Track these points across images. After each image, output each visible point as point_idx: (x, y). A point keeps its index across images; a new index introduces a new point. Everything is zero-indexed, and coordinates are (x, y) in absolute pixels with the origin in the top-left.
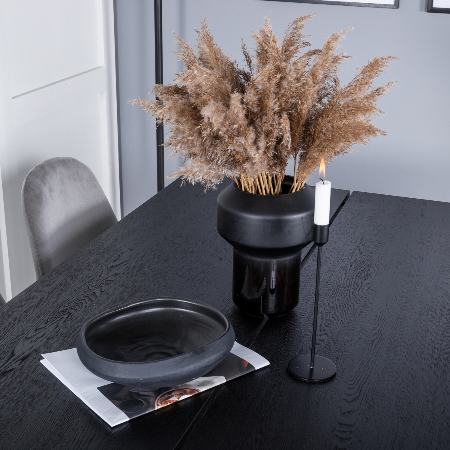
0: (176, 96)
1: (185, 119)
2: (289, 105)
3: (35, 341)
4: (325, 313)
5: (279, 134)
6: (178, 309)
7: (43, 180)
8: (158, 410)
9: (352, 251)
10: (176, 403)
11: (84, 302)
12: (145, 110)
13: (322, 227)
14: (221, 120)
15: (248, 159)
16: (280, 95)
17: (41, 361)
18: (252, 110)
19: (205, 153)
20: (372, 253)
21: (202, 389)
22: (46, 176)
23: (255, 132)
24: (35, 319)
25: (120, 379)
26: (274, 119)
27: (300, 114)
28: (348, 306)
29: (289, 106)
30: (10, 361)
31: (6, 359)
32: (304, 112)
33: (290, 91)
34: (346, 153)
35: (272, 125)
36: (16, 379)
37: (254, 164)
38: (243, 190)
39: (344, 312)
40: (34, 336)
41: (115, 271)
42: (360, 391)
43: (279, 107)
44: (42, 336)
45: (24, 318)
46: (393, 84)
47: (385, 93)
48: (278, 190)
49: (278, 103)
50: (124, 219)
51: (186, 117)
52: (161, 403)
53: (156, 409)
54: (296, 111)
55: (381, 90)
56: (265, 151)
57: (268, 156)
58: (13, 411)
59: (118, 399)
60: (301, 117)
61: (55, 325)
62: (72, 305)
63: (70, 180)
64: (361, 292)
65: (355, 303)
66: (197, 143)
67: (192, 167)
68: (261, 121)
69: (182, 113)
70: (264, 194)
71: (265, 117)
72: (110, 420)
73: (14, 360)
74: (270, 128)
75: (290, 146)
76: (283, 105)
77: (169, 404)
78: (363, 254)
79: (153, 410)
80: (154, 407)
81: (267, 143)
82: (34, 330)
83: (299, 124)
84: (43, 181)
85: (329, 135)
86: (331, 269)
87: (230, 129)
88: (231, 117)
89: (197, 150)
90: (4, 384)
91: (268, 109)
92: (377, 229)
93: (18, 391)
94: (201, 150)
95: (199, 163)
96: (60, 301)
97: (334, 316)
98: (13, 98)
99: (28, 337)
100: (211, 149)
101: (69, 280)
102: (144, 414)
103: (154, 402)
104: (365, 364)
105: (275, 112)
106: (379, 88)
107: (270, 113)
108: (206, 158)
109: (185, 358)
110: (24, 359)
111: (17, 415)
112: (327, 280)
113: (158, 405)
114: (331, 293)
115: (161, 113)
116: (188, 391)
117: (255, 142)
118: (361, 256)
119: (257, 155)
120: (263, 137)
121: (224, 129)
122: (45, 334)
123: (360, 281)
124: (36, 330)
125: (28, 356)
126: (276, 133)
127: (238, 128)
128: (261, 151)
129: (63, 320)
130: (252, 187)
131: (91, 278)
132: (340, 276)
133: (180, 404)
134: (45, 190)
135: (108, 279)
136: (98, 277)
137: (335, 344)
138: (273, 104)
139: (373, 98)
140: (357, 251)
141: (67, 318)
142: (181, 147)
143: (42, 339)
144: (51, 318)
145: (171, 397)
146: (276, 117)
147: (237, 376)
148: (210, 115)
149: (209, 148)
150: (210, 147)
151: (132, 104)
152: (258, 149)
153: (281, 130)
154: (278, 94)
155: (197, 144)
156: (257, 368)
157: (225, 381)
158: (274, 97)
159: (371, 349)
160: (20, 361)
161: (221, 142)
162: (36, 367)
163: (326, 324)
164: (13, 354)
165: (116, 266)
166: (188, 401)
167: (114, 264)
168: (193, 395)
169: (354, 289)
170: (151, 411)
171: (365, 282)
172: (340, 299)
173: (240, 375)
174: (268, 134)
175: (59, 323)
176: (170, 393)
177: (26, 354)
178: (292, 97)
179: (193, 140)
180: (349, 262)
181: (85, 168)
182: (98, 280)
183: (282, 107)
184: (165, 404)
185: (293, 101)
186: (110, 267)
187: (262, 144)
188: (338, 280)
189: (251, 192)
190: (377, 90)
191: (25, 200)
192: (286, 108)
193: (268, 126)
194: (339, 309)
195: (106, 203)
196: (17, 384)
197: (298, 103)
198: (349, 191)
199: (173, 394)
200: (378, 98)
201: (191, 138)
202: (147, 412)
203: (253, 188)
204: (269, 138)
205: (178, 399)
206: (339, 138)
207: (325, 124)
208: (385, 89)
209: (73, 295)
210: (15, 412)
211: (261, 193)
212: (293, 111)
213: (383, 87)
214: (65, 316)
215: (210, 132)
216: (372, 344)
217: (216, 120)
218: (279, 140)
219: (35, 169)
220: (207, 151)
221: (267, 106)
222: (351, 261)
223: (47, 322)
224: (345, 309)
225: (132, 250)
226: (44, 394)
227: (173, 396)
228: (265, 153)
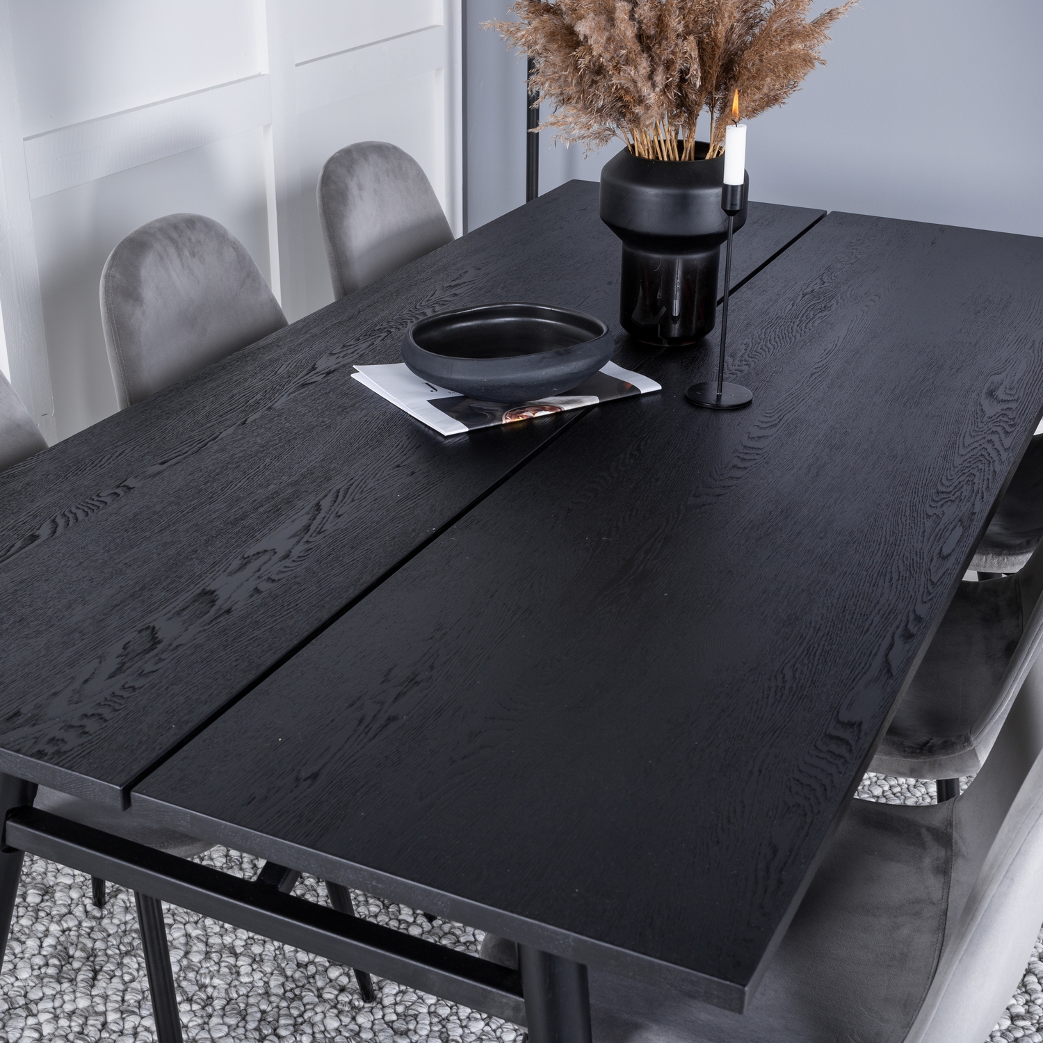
0: (546, 17)
1: (556, 46)
2: (700, 26)
3: (343, 357)
4: (751, 345)
5: (683, 65)
6: (540, 320)
7: (350, 169)
8: (506, 424)
9: (810, 280)
10: (531, 419)
11: (409, 321)
12: (503, 36)
13: (734, 188)
14: (603, 41)
15: (640, 101)
16: (687, 11)
17: (353, 376)
18: (648, 32)
19: (583, 96)
20: (839, 284)
21: (566, 408)
22: (353, 166)
23: (650, 62)
24: (341, 336)
25: (458, 380)
26: (676, 45)
27: (714, 40)
28: (787, 338)
29: (700, 28)
30: (310, 374)
31: (304, 372)
32: (719, 36)
33: (699, 4)
34: (784, 103)
35: (673, 53)
36: (320, 391)
37: (648, 108)
38: (637, 155)
39: (779, 345)
40: (341, 352)
41: (454, 291)
42: (781, 420)
43: (684, 27)
44: (353, 353)
45: (327, 334)
46: (853, 5)
47: (841, 16)
48: (685, 156)
49: (683, 22)
50: (468, 236)
51: (557, 43)
52: (510, 417)
53: (504, 422)
54: (709, 36)
55: (834, 13)
56: (664, 90)
57: (669, 98)
58: (318, 418)
59: (454, 412)
60: (716, 45)
61: (370, 343)
62: (392, 324)
63: (388, 176)
64: (810, 324)
65: (798, 335)
66: (572, 80)
67: (565, 116)
68: (659, 48)
69: (552, 36)
70: (666, 159)
71: (664, 42)
72: (443, 429)
73: (315, 374)
74: (671, 56)
75: (698, 83)
76: (691, 26)
77: (521, 419)
78: (826, 284)
79: (500, 423)
80: (502, 421)
81: (668, 79)
82: (340, 347)
83: (714, 55)
84: (349, 171)
85: (754, 70)
86: (773, 298)
87: (615, 56)
88: (617, 38)
89: (572, 90)
90: (304, 395)
91: (669, 31)
92: (856, 257)
93: (323, 402)
94: (578, 92)
95: (575, 111)
96: (376, 319)
97: (764, 348)
98: (297, 65)
99: (334, 352)
100: (592, 90)
101: (388, 298)
102: (487, 426)
103: (502, 416)
104: (794, 395)
105: (678, 35)
106: (831, 10)
107: (672, 36)
108: (585, 104)
109: (543, 358)
110: (328, 373)
111: (323, 422)
112: (764, 310)
113: (506, 419)
114: (766, 324)
115: (523, 35)
116: (547, 407)
117: (650, 77)
118: (822, 286)
119: (652, 95)
120: (661, 69)
121: (608, 56)
122: (356, 350)
123: (812, 313)
124: (344, 346)
125: (334, 371)
126: (679, 64)
127: (627, 55)
128: (657, 89)
129: (380, 338)
130: (648, 150)
131: (419, 298)
132: (784, 307)
133: (536, 422)
134: (353, 186)
135: (443, 299)
136: (429, 296)
137: (757, 375)
138: (675, 24)
139: (824, 24)
140: (818, 281)
141: (386, 336)
142: (550, 86)
143: (352, 355)
144: (365, 336)
145: (524, 412)
146: (680, 41)
147: (615, 398)
148: (588, 32)
149: (588, 88)
150: (591, 86)
151: (485, 28)
152: (654, 86)
153: (686, 60)
154: (684, 10)
155: (572, 83)
156: (642, 392)
157: (598, 401)
158: (678, 12)
159: (808, 381)
160: (324, 375)
161: (604, 76)
162: (346, 381)
163: (750, 355)
164: (314, 368)
165: (456, 285)
166: (547, 420)
167: (453, 284)
168: (554, 412)
169: (801, 321)
170: (497, 424)
171: (820, 315)
172: (778, 330)
173: (619, 397)
174: (669, 65)
175: (375, 341)
176: (524, 408)
177: (332, 368)
178: (703, 15)
179: (566, 77)
180: (801, 293)
181: (411, 161)
182: (428, 300)
183: (689, 28)
184: (515, 418)
185: (705, 20)
186: (447, 287)
187: (659, 78)
188: (779, 311)
189: (646, 157)
190: (829, 13)
191: (323, 197)
192: (696, 30)
193: (668, 54)
194: (773, 340)
195: (441, 219)
196: (321, 395)
197: (712, 23)
198: (826, 212)
199: (526, 409)
200: (830, 24)
201: (564, 73)
202: (492, 425)
203: (651, 151)
204: (670, 72)
205: (534, 414)
206: (766, 72)
207: (750, 59)
208: (841, 11)
209: (394, 313)
210: (321, 419)
211: (661, 159)
212: (705, 35)
213: (837, 8)
214: (383, 335)
215: (589, 62)
216: (810, 377)
217: (597, 42)
218: (684, 73)
219: (338, 154)
220: (585, 92)
221: (668, 26)
222: (806, 291)
223: (359, 339)
224: (782, 341)
225: (479, 269)
226: (357, 405)
227: (527, 411)
228: (664, 92)
